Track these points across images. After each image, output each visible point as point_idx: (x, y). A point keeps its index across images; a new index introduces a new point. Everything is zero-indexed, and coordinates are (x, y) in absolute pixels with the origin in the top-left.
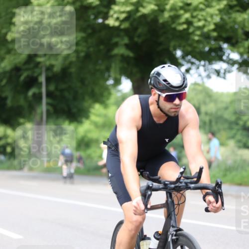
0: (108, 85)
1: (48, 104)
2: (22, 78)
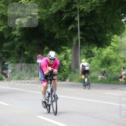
0: (123, 22)
1: (81, 35)
2: (64, 18)
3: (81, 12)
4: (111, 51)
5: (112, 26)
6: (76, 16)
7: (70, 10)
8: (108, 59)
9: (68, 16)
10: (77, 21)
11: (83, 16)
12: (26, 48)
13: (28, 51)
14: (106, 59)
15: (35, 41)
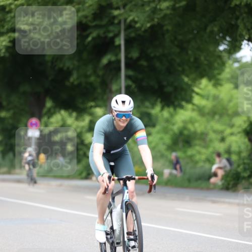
0: (221, 52)
2: (90, 39)
3: (129, 27)
4: (195, 115)
5: (197, 60)
6: (117, 35)
7: (104, 22)
8: (186, 132)
9: (99, 36)
10: (119, 46)
11: (133, 35)
12: (5, 103)
13: (8, 110)
14: (181, 133)
15: (26, 88)
